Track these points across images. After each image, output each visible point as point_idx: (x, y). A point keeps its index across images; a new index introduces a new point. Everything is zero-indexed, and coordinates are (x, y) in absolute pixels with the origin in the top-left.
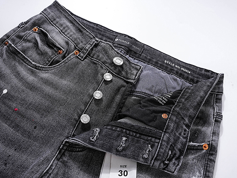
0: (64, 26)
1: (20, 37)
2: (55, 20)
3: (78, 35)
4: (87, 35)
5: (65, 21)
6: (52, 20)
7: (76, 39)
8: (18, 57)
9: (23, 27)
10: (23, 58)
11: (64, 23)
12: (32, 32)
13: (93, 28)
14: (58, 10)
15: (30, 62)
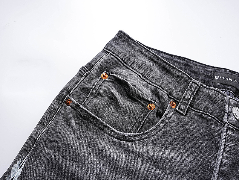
0: (145, 67)
1: (86, 91)
2: (129, 60)
3: (166, 79)
4: (179, 76)
5: (141, 59)
6: (126, 61)
7: (166, 85)
8: (94, 124)
9: (87, 75)
10: (101, 126)
11: (143, 63)
12: (101, 82)
13: (180, 63)
14: (129, 45)
15: (112, 131)
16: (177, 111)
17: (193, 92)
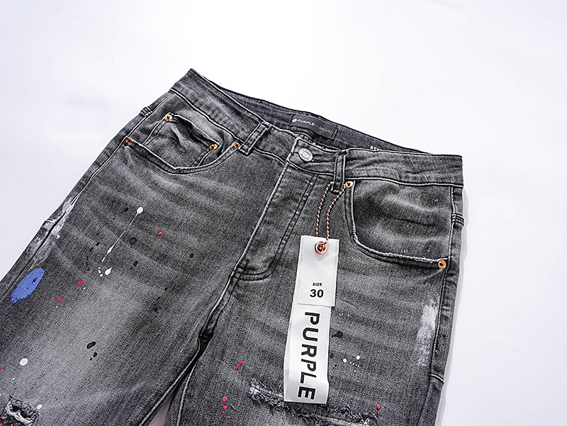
0: (213, 108)
1: (146, 131)
2: (196, 101)
3: (235, 120)
4: (249, 118)
5: (211, 100)
6: (193, 102)
7: (233, 126)
8: (152, 161)
9: (149, 115)
10: (159, 163)
11: (212, 104)
12: (164, 122)
13: (256, 106)
14: (199, 84)
15: (170, 167)
16: (239, 150)
17: (261, 133)
